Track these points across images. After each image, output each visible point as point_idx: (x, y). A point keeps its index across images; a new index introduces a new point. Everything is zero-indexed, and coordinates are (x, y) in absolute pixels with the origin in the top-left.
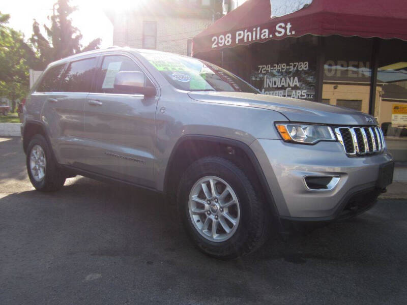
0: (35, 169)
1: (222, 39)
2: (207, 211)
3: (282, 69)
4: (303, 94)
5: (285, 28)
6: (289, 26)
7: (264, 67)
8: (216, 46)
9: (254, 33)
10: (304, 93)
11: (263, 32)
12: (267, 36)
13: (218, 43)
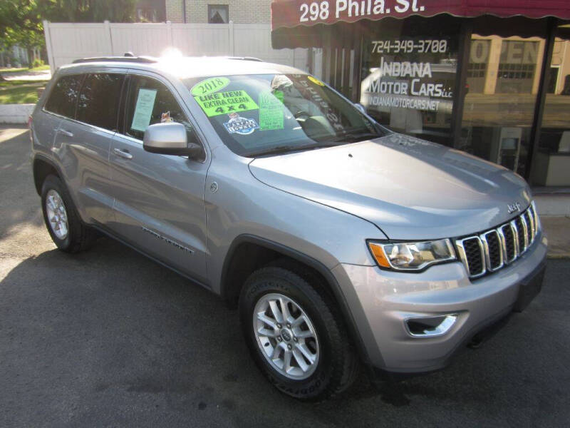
1: (314, 9)
2: (278, 336)
3: (408, 49)
4: (437, 90)
7: (380, 44)
8: (307, 19)
9: (363, 3)
10: (438, 88)
11: (376, 3)
12: (382, 11)
13: (309, 15)
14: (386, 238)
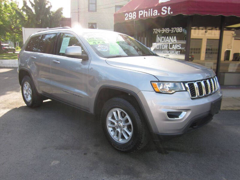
0: (26, 94)
1: (130, 15)
2: (116, 126)
3: (167, 31)
4: (179, 47)
5: (167, 10)
6: (169, 9)
7: (157, 30)
8: (127, 19)
9: (149, 12)
10: (179, 46)
11: (154, 11)
12: (156, 14)
13: (128, 17)
14: (158, 80)
